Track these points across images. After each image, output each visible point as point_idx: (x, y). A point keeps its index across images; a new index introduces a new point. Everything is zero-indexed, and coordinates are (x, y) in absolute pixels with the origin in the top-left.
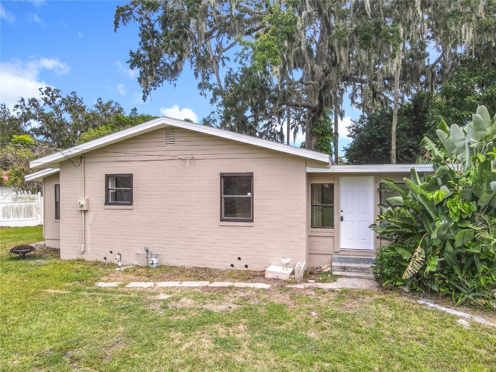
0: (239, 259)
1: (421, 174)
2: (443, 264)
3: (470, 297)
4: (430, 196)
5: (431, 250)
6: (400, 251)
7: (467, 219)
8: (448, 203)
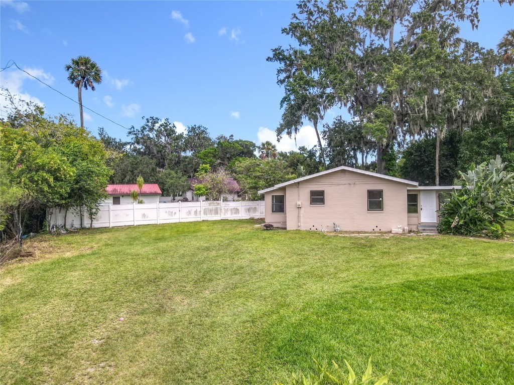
0: (377, 227)
1: (457, 190)
2: (465, 223)
3: (475, 233)
4: (460, 199)
5: (461, 218)
6: (450, 219)
7: (474, 207)
8: (467, 201)
